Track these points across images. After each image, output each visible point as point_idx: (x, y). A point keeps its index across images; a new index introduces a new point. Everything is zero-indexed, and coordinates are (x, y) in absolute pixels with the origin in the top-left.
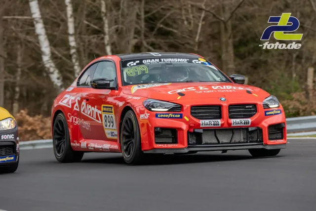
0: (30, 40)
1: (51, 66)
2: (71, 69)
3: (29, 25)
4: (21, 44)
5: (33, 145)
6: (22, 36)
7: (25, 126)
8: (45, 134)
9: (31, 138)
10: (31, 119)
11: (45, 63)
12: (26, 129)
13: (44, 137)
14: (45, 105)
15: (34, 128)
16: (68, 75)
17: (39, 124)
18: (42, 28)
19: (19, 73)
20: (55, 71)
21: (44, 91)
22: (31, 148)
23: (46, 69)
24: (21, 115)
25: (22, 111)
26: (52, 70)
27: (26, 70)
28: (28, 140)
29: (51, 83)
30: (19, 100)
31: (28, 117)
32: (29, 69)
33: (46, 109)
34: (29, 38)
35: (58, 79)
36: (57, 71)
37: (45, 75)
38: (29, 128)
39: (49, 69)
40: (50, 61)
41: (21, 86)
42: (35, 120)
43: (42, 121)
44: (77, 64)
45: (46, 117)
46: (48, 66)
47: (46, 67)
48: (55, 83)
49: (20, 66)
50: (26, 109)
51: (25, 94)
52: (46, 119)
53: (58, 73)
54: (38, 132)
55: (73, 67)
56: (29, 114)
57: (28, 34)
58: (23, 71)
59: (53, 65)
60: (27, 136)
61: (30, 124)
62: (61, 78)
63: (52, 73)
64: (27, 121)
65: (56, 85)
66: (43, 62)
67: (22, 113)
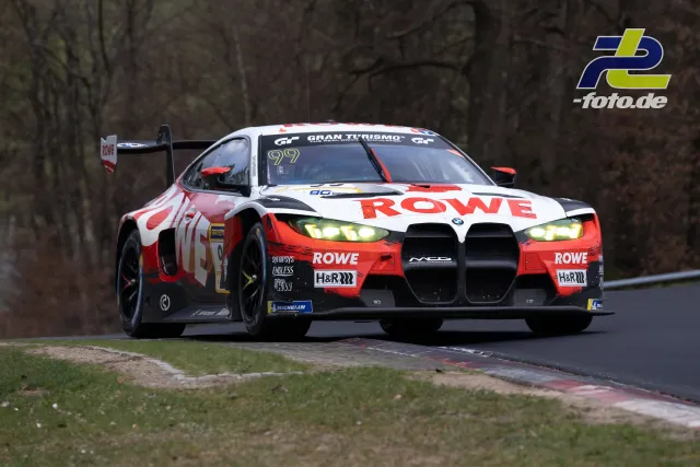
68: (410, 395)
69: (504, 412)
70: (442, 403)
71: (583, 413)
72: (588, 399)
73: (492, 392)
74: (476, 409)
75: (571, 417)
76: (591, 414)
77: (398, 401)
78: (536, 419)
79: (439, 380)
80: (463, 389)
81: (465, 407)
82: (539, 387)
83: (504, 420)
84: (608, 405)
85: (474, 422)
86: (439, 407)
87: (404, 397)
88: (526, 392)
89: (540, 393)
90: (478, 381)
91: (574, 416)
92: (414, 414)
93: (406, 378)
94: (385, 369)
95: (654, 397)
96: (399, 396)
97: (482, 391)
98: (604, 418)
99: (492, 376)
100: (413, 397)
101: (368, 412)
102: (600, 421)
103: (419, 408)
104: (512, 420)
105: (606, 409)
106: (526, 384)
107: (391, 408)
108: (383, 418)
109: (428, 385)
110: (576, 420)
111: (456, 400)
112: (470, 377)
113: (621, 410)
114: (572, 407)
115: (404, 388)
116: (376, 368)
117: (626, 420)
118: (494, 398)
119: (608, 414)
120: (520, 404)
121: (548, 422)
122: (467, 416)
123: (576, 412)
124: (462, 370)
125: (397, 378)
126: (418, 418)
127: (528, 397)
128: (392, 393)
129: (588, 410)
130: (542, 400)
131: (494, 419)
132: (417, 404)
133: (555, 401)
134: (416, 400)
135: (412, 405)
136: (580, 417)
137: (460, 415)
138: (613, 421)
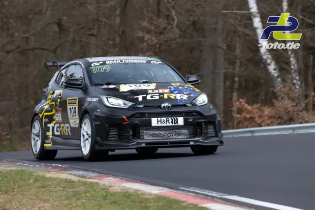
0: (248, 33)
1: (268, 58)
2: (288, 61)
3: (247, 19)
4: (239, 36)
5: (252, 132)
6: (240, 29)
7: (244, 114)
8: (264, 121)
9: (250, 126)
10: (249, 108)
11: (263, 54)
12: (245, 116)
13: (262, 125)
14: (262, 94)
15: (253, 116)
16: (284, 66)
17: (257, 112)
18: (259, 22)
19: (238, 64)
20: (271, 62)
21: (262, 81)
22: (250, 135)
23: (264, 61)
24: (240, 104)
25: (241, 100)
26: (269, 61)
27: (245, 62)
28: (247, 127)
29: (268, 73)
30: (238, 90)
31: (246, 105)
32: (247, 60)
33: (264, 98)
34: (247, 31)
35: (275, 70)
36: (273, 63)
37: (262, 65)
38: (248, 116)
39: (266, 60)
40: (267, 53)
41: (239, 77)
42: (253, 109)
43: (260, 110)
44: (292, 56)
45: (264, 106)
46: (265, 57)
47: (263, 59)
48: (272, 74)
49: (238, 57)
50: (245, 98)
51: (244, 84)
52: (264, 108)
53: (275, 64)
54: (257, 119)
55: (289, 58)
56: (247, 103)
57: (246, 27)
58: (241, 62)
59: (269, 56)
60: (246, 123)
61: (249, 112)
62: (278, 69)
63: (269, 64)
64: (246, 109)
65: (273, 76)
66: (261, 54)
67: (241, 102)
68: (36, 180)
69: (76, 187)
70: (49, 183)
71: (109, 188)
72: (110, 183)
73: (70, 180)
74: (64, 186)
75: (104, 189)
76: (111, 188)
77: (31, 183)
78: (89, 189)
79: (48, 175)
80: (58, 178)
81: (60, 185)
82: (90, 178)
83: (76, 190)
84: (118, 185)
85: (64, 190)
86: (49, 185)
87: (34, 181)
88: (84, 180)
89: (90, 180)
90: (64, 175)
91: (105, 189)
92: (39, 187)
93: (34, 174)
94: (25, 171)
95: (138, 183)
96: (32, 181)
97: (66, 179)
98: (117, 190)
99: (70, 174)
100: (38, 181)
101: (19, 187)
102: (116, 191)
103: (40, 185)
104: (79, 190)
105: (118, 187)
106: (84, 177)
107: (28, 185)
108: (25, 189)
109: (44, 177)
110: (105, 190)
111: (56, 182)
112: (61, 174)
113: (124, 187)
114: (104, 185)
115: (34, 178)
116: (21, 170)
117: (126, 190)
118: (71, 182)
119: (119, 189)
120: (82, 184)
121: (94, 191)
122: (61, 189)
123: (105, 187)
124: (57, 172)
125: (31, 174)
126: (40, 189)
127: (85, 181)
128: (29, 180)
129: (110, 187)
130: (91, 183)
131: (71, 190)
132: (39, 184)
133: (96, 183)
134: (39, 182)
135: (37, 184)
136: (107, 189)
137: (58, 188)
138: (122, 191)
